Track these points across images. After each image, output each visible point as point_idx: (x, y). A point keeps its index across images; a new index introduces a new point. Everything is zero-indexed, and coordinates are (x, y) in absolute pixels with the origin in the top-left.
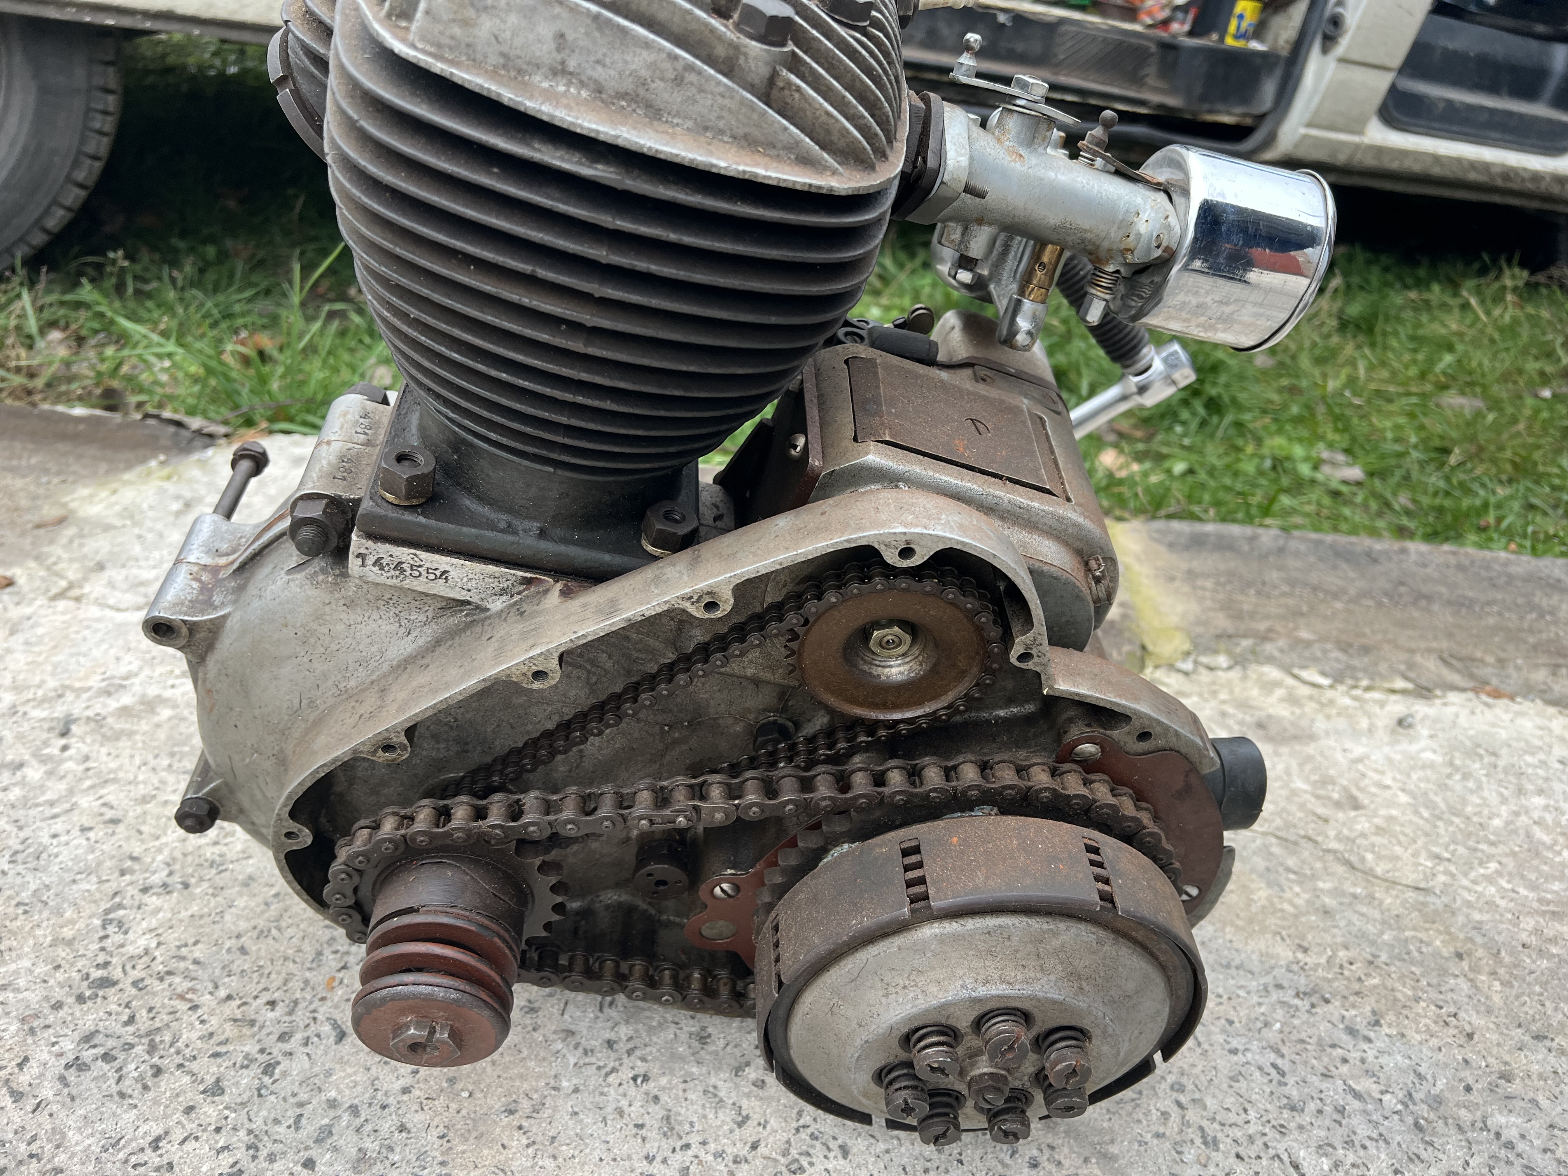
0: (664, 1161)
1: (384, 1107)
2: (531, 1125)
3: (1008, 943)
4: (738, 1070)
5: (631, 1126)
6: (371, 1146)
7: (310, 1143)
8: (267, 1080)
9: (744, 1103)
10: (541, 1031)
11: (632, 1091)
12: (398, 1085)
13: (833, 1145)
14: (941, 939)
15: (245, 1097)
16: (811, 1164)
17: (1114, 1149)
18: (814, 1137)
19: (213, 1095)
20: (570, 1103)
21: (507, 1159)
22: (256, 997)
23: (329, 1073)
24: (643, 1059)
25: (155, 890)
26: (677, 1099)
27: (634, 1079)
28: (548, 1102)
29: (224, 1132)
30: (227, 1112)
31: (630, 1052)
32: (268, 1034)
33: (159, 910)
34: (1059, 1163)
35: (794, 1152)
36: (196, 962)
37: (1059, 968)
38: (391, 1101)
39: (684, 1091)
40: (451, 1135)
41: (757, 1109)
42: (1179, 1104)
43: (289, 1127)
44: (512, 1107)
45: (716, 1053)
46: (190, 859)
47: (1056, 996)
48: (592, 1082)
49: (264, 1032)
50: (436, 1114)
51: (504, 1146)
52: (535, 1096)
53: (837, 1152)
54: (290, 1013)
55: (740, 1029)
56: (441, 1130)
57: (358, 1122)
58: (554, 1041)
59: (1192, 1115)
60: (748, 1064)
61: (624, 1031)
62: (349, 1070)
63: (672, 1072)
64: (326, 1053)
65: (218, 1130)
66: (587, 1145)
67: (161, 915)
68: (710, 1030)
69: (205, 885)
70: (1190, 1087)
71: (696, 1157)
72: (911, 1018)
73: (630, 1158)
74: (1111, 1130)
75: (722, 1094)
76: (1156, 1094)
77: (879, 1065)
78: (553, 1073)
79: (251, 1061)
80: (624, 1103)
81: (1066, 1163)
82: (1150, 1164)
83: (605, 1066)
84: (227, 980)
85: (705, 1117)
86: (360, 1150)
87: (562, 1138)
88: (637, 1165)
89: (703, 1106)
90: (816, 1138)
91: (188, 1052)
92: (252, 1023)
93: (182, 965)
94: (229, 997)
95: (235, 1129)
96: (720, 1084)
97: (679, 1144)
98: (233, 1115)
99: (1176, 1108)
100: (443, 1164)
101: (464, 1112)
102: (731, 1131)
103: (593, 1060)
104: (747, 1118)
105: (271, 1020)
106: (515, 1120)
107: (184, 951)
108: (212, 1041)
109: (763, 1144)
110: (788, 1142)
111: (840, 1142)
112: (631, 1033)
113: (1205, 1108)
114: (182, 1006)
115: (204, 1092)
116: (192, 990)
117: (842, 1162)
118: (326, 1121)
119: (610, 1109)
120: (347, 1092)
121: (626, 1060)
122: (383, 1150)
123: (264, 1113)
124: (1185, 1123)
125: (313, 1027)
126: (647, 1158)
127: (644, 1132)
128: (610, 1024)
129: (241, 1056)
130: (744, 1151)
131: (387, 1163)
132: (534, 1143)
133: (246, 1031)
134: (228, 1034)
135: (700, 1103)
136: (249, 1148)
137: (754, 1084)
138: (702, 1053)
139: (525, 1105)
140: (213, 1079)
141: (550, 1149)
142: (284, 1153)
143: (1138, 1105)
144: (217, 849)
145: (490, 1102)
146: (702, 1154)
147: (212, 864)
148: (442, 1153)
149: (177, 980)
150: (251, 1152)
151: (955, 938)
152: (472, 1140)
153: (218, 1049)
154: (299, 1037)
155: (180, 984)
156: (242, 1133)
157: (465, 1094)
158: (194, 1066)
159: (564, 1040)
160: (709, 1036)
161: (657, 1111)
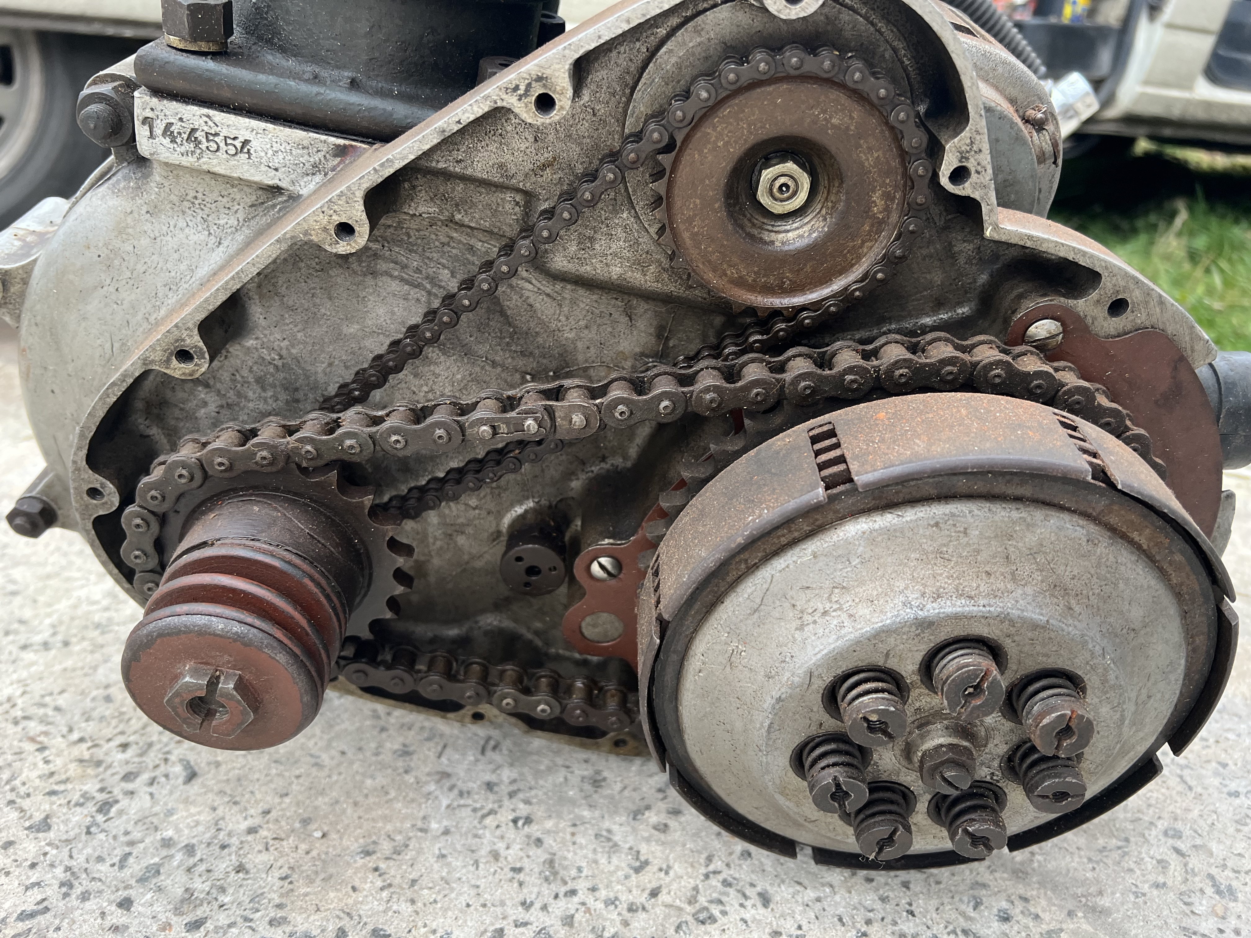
0: (544, 908)
1: (223, 847)
2: (389, 867)
3: (964, 540)
4: (636, 814)
5: (507, 870)
6: (200, 886)
7: (133, 882)
8: (100, 818)
9: (644, 848)
10: (414, 773)
11: (511, 833)
12: (244, 825)
13: (749, 891)
14: (871, 538)
15: (72, 834)
16: (724, 913)
17: (1104, 902)
18: (726, 883)
19: (38, 831)
20: (438, 845)
21: (356, 903)
22: (109, 740)
23: (170, 813)
24: (527, 802)
25: (35, 648)
26: (564, 842)
27: (515, 821)
28: (412, 844)
29: (39, 868)
30: (48, 849)
31: (512, 795)
32: (113, 775)
33: (32, 664)
34: (1037, 916)
35: (702, 900)
36: (57, 709)
37: (1038, 577)
38: (234, 841)
39: (573, 834)
40: (295, 876)
41: (659, 854)
42: (1177, 851)
43: (113, 865)
44: (371, 848)
45: (612, 797)
46: (77, 622)
47: (1036, 616)
48: (465, 825)
49: (109, 772)
50: (282, 854)
51: (354, 889)
52: (398, 838)
53: (755, 899)
54: (141, 755)
55: (639, 773)
56: (285, 871)
57: (191, 861)
58: (427, 783)
59: (1194, 862)
60: (648, 808)
61: (507, 774)
62: (193, 810)
63: (560, 816)
64: (171, 793)
65: (33, 866)
66: (452, 890)
67: (33, 669)
68: (606, 774)
69: (85, 644)
70: (1187, 832)
71: (583, 904)
72: (836, 657)
73: (503, 904)
74: (1097, 881)
75: (617, 838)
76: (1147, 841)
77: (797, 740)
78: (421, 814)
79: (88, 799)
80: (500, 846)
81: (1046, 916)
82: (1153, 917)
83: (482, 808)
84: (83, 725)
85: (596, 862)
86: (187, 890)
87: (424, 881)
88: (510, 911)
89: (595, 850)
90: (730, 885)
91: (23, 790)
92: (99, 763)
93: (42, 711)
94: (81, 740)
95: (52, 865)
96: (615, 828)
97: (563, 890)
98: (54, 852)
99: (1174, 855)
100: (280, 906)
101: (314, 853)
102: (627, 877)
103: (470, 802)
104: (646, 863)
105: (120, 761)
106: (371, 862)
107: (48, 699)
108: (51, 780)
109: (664, 891)
110: (696, 889)
111: (759, 889)
112: (514, 775)
113: (1211, 854)
114: (30, 747)
115: (29, 828)
116: (46, 734)
117: (762, 910)
118: (156, 860)
119: (483, 852)
120: (186, 832)
121: (506, 802)
122: (214, 891)
123: (89, 850)
124: (1189, 873)
125: (162, 769)
126: (523, 904)
127: (521, 876)
128: (492, 766)
129: (78, 794)
130: (643, 899)
131: (215, 905)
132: (390, 885)
133: (90, 771)
134: (71, 773)
135: (591, 847)
136: (62, 885)
137: (655, 828)
138: (595, 796)
139: (386, 847)
140: (43, 816)
141: (409, 894)
142: (100, 892)
143: (1126, 854)
144: (106, 615)
145: (345, 842)
146: (590, 901)
147: (98, 626)
148: (282, 896)
149: (32, 724)
150: (64, 889)
151: (890, 533)
152: (318, 882)
153: (56, 788)
154: (145, 777)
155: (34, 727)
156: (59, 871)
157: (318, 834)
158: (26, 804)
159: (438, 782)
160: (604, 779)
161: (540, 855)
